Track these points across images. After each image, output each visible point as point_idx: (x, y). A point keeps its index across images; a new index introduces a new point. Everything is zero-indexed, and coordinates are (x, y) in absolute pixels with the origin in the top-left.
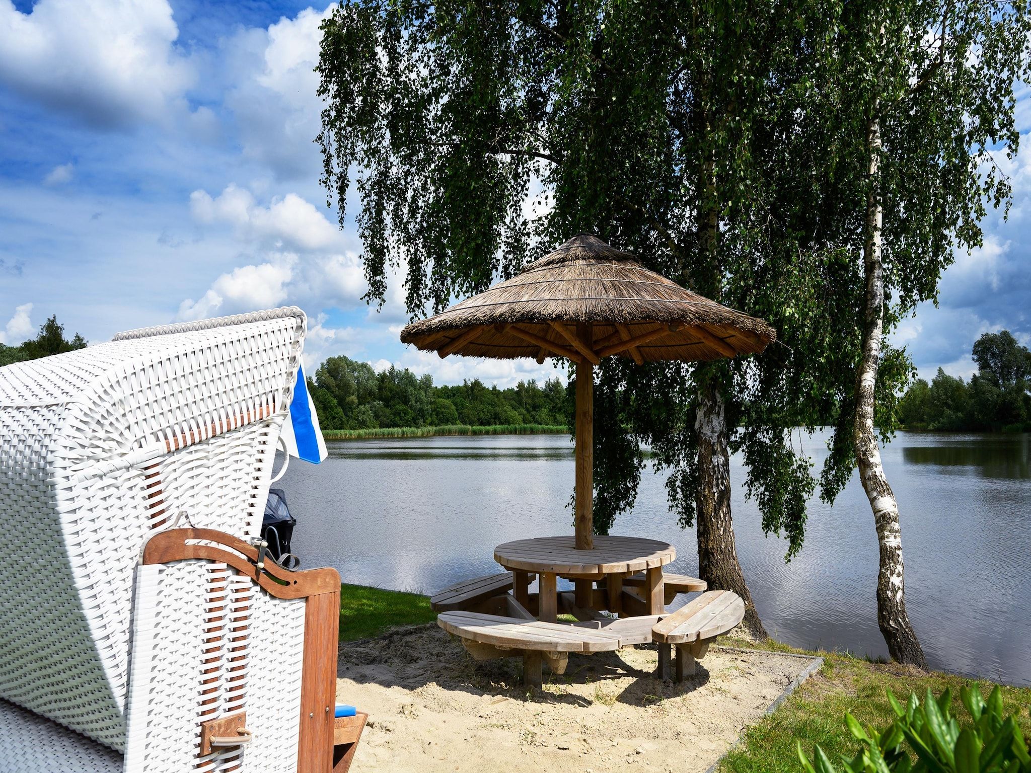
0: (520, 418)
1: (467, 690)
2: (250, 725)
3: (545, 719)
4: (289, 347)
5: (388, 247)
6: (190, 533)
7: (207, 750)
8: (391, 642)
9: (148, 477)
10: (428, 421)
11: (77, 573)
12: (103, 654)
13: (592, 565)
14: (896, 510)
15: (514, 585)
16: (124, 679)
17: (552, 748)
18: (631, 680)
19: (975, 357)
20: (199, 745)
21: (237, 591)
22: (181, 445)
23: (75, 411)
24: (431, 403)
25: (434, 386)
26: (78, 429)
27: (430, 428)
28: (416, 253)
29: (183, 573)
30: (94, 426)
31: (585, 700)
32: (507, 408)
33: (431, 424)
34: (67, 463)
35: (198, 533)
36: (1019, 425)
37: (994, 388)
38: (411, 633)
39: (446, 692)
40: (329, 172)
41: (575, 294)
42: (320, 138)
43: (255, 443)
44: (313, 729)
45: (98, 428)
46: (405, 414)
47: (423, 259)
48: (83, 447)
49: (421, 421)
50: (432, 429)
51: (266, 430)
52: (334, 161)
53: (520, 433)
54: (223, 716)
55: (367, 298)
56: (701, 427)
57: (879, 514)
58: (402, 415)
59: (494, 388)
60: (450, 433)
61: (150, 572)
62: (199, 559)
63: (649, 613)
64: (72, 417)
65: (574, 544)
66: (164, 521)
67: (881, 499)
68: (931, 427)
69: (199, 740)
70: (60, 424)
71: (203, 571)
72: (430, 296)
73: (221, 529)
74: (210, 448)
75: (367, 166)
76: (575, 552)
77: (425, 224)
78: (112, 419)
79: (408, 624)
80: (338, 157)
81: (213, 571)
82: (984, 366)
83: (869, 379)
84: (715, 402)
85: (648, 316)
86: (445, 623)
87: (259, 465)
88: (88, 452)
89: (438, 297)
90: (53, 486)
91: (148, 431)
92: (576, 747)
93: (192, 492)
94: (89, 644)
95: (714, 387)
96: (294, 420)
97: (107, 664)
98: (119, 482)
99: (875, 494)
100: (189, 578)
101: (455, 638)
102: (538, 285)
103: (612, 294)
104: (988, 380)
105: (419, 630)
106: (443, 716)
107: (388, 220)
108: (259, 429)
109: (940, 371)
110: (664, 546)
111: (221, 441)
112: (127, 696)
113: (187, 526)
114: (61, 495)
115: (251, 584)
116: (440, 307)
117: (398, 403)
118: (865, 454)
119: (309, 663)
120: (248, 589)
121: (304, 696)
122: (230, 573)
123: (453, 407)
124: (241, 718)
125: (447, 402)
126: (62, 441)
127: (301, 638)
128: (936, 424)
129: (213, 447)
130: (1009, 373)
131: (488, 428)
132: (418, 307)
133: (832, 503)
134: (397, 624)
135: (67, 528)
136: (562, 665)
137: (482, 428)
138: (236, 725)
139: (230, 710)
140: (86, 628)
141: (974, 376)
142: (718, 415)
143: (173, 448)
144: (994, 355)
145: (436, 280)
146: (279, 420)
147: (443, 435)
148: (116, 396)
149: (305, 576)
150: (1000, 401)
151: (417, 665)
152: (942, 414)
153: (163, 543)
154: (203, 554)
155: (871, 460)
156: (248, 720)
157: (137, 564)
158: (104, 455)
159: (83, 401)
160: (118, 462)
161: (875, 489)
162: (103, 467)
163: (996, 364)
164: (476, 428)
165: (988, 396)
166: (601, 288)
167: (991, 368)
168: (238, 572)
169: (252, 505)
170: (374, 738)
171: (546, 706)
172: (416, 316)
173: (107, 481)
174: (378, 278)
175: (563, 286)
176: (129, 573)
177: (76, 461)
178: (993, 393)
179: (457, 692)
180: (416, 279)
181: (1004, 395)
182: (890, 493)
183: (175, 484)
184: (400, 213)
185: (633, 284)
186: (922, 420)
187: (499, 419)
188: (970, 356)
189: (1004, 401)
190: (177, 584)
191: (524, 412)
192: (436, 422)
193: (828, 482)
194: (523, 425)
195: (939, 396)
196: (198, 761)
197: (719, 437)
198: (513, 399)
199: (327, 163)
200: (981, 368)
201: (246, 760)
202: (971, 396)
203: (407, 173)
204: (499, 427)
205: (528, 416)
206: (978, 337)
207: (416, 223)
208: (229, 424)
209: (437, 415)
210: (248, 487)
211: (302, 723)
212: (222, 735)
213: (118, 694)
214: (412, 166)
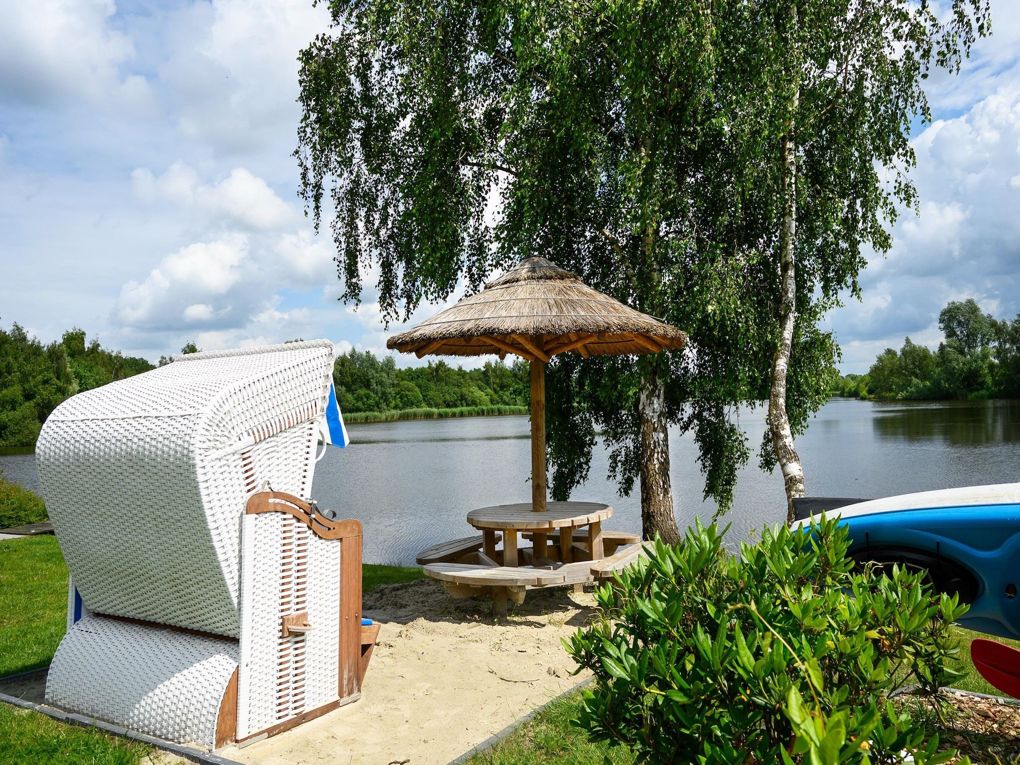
0: (487, 398)
1: (449, 621)
2: (310, 620)
3: (509, 636)
4: (324, 368)
5: (360, 250)
6: (271, 494)
7: (286, 634)
8: (383, 595)
9: (244, 459)
10: (393, 404)
11: (210, 519)
12: (225, 570)
13: (544, 523)
14: (801, 473)
15: (484, 545)
16: (237, 586)
17: (514, 651)
18: (578, 611)
19: (942, 326)
20: (281, 631)
21: (299, 533)
22: (262, 438)
23: (204, 419)
24: (393, 385)
25: (397, 367)
26: (207, 430)
27: (394, 412)
28: (387, 257)
29: (268, 520)
30: (215, 428)
31: (540, 624)
32: (474, 389)
33: (395, 408)
34: (202, 451)
35: (277, 495)
36: (983, 392)
37: (960, 356)
38: (398, 589)
39: (432, 623)
40: (306, 184)
41: (526, 311)
42: (297, 152)
43: (305, 435)
44: (348, 628)
45: (217, 429)
46: (367, 398)
47: (394, 262)
48: (210, 441)
49: (384, 406)
50: (396, 413)
51: (311, 426)
52: (311, 174)
53: (488, 415)
54: (295, 614)
55: (344, 299)
56: (644, 409)
57: (787, 477)
58: (365, 400)
59: (460, 369)
60: (415, 417)
61: (250, 519)
62: (277, 512)
63: (591, 559)
64: (202, 423)
65: (531, 508)
66: (254, 488)
67: (790, 465)
68: (899, 396)
69: (281, 628)
70: (196, 427)
71: (279, 519)
72: (402, 296)
73: (288, 492)
74: (278, 439)
75: (340, 176)
76: (532, 513)
77: (395, 230)
78: (224, 423)
79: (395, 583)
80: (314, 170)
81: (285, 519)
82: (951, 334)
83: (782, 364)
84: (656, 386)
85: (581, 329)
86: (430, 571)
87: (308, 450)
88: (212, 444)
89: (409, 298)
90: (194, 466)
91: (244, 430)
92: (531, 651)
93: (269, 469)
94: (216, 564)
95: (654, 373)
96: (328, 418)
97: (227, 576)
98: (229, 463)
99: (785, 461)
100: (271, 523)
101: (437, 581)
102: (497, 303)
103: (555, 311)
104: (954, 348)
105: (405, 587)
106: (432, 637)
107: (361, 225)
108: (307, 425)
109: (908, 341)
110: (604, 507)
111: (285, 435)
112: (240, 596)
113: (268, 490)
114: (199, 471)
115: (307, 529)
116: (411, 306)
117: (361, 387)
118: (777, 428)
119: (344, 583)
120: (305, 532)
121: (341, 605)
122: (294, 521)
123: (417, 389)
124: (305, 615)
125: (412, 384)
126: (198, 438)
127: (339, 566)
128: (904, 394)
129: (280, 439)
130: (974, 341)
131: (454, 410)
132: (391, 306)
133: (771, 470)
134: (386, 583)
135: (203, 492)
136: (521, 598)
137: (448, 410)
138: (302, 618)
139: (297, 610)
140: (215, 554)
141: (941, 344)
142: (658, 397)
143: (258, 440)
144: (960, 323)
145: (407, 281)
146: (319, 419)
147: (408, 419)
148: (226, 408)
149: (340, 524)
150: (966, 368)
151: (407, 610)
152: (910, 383)
153: (257, 501)
154: (279, 509)
155: (782, 432)
156: (309, 618)
157: (242, 514)
158: (221, 446)
159: (207, 411)
160: (229, 450)
161: (784, 457)
162: (221, 453)
163: (962, 332)
164: (443, 410)
165: (954, 364)
166: (546, 305)
167: (958, 336)
168: (299, 520)
169: (304, 477)
170: (380, 652)
171: (508, 628)
172: (389, 314)
173: (223, 462)
174: (354, 280)
175: (517, 304)
176: (237, 520)
177: (206, 450)
178: (959, 363)
179: (441, 623)
180: (388, 280)
181: (970, 363)
182: (797, 459)
183: (259, 464)
184: (371, 219)
185: (572, 301)
186: (891, 390)
187: (466, 400)
188: (938, 325)
189: (970, 369)
190: (265, 528)
191: (492, 392)
192: (401, 405)
193: (767, 454)
194: (491, 406)
195: (907, 365)
196: (281, 641)
197: (659, 416)
198: (480, 379)
199: (304, 176)
200: (948, 336)
201: (308, 643)
202: (938, 365)
203: (377, 182)
204: (465, 409)
205: (495, 397)
206: (945, 306)
207: (388, 229)
208: (289, 423)
209: (401, 398)
210: (302, 465)
211: (341, 623)
212: (294, 625)
213: (234, 595)
214: (382, 175)
